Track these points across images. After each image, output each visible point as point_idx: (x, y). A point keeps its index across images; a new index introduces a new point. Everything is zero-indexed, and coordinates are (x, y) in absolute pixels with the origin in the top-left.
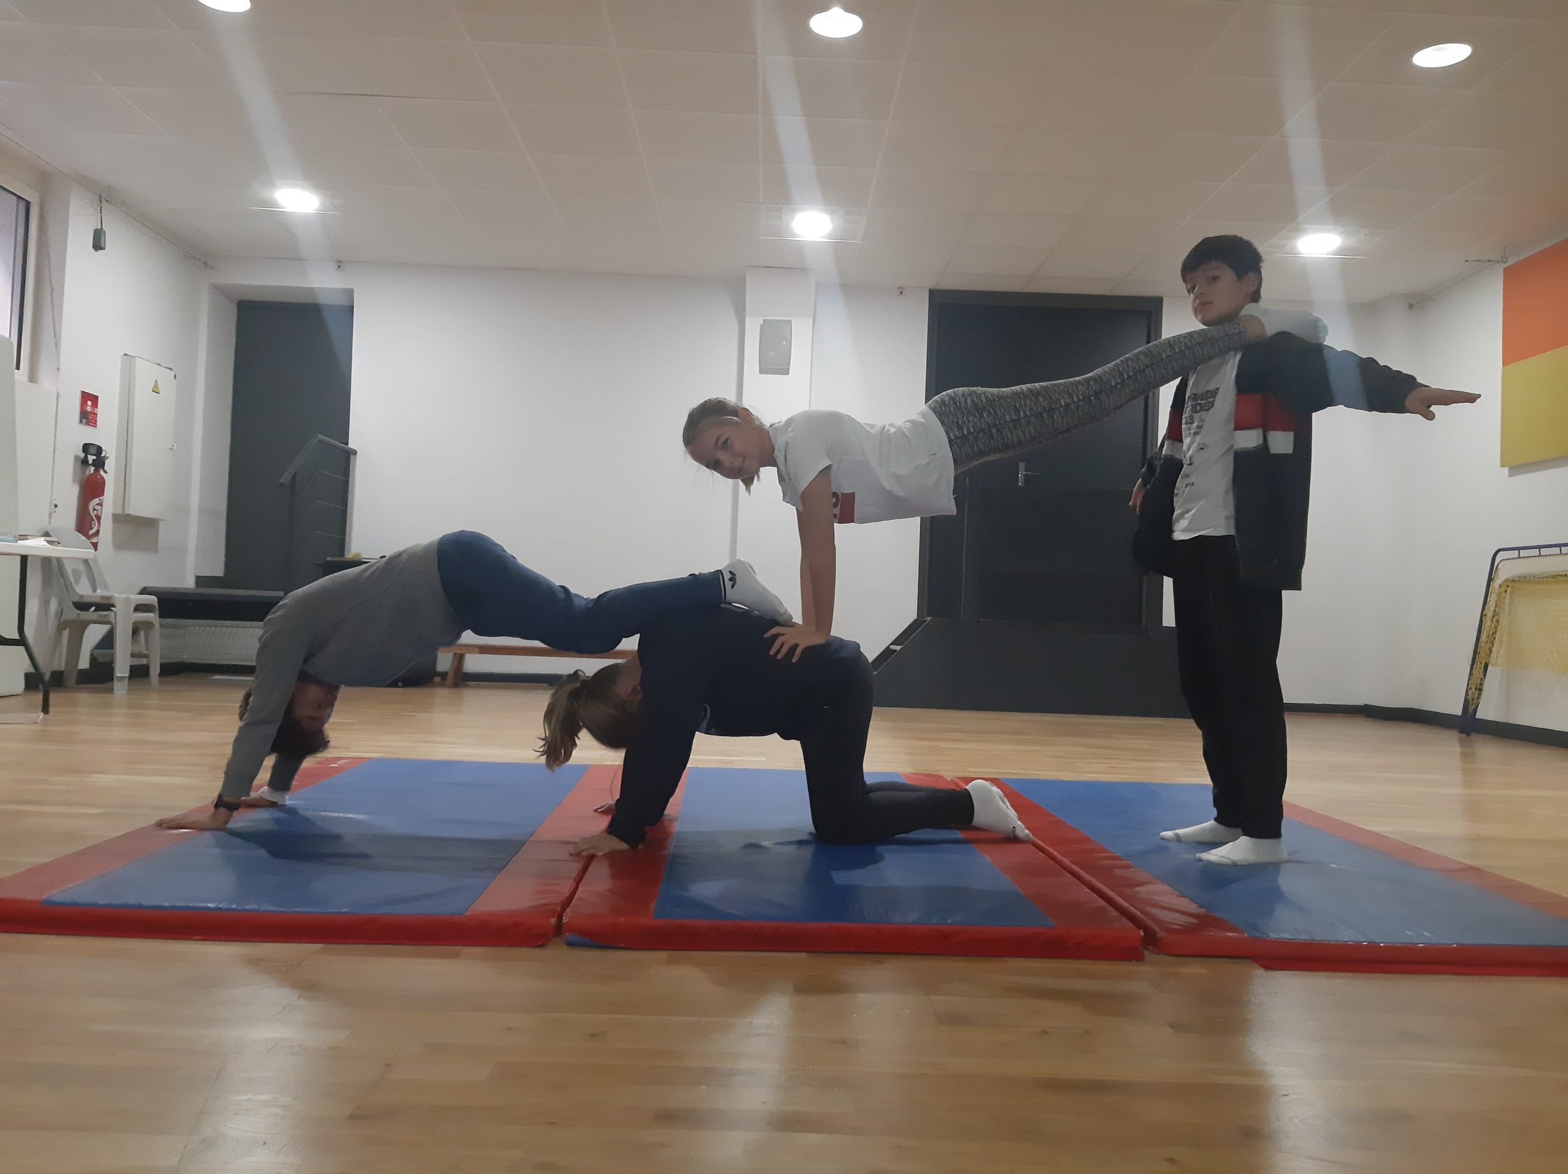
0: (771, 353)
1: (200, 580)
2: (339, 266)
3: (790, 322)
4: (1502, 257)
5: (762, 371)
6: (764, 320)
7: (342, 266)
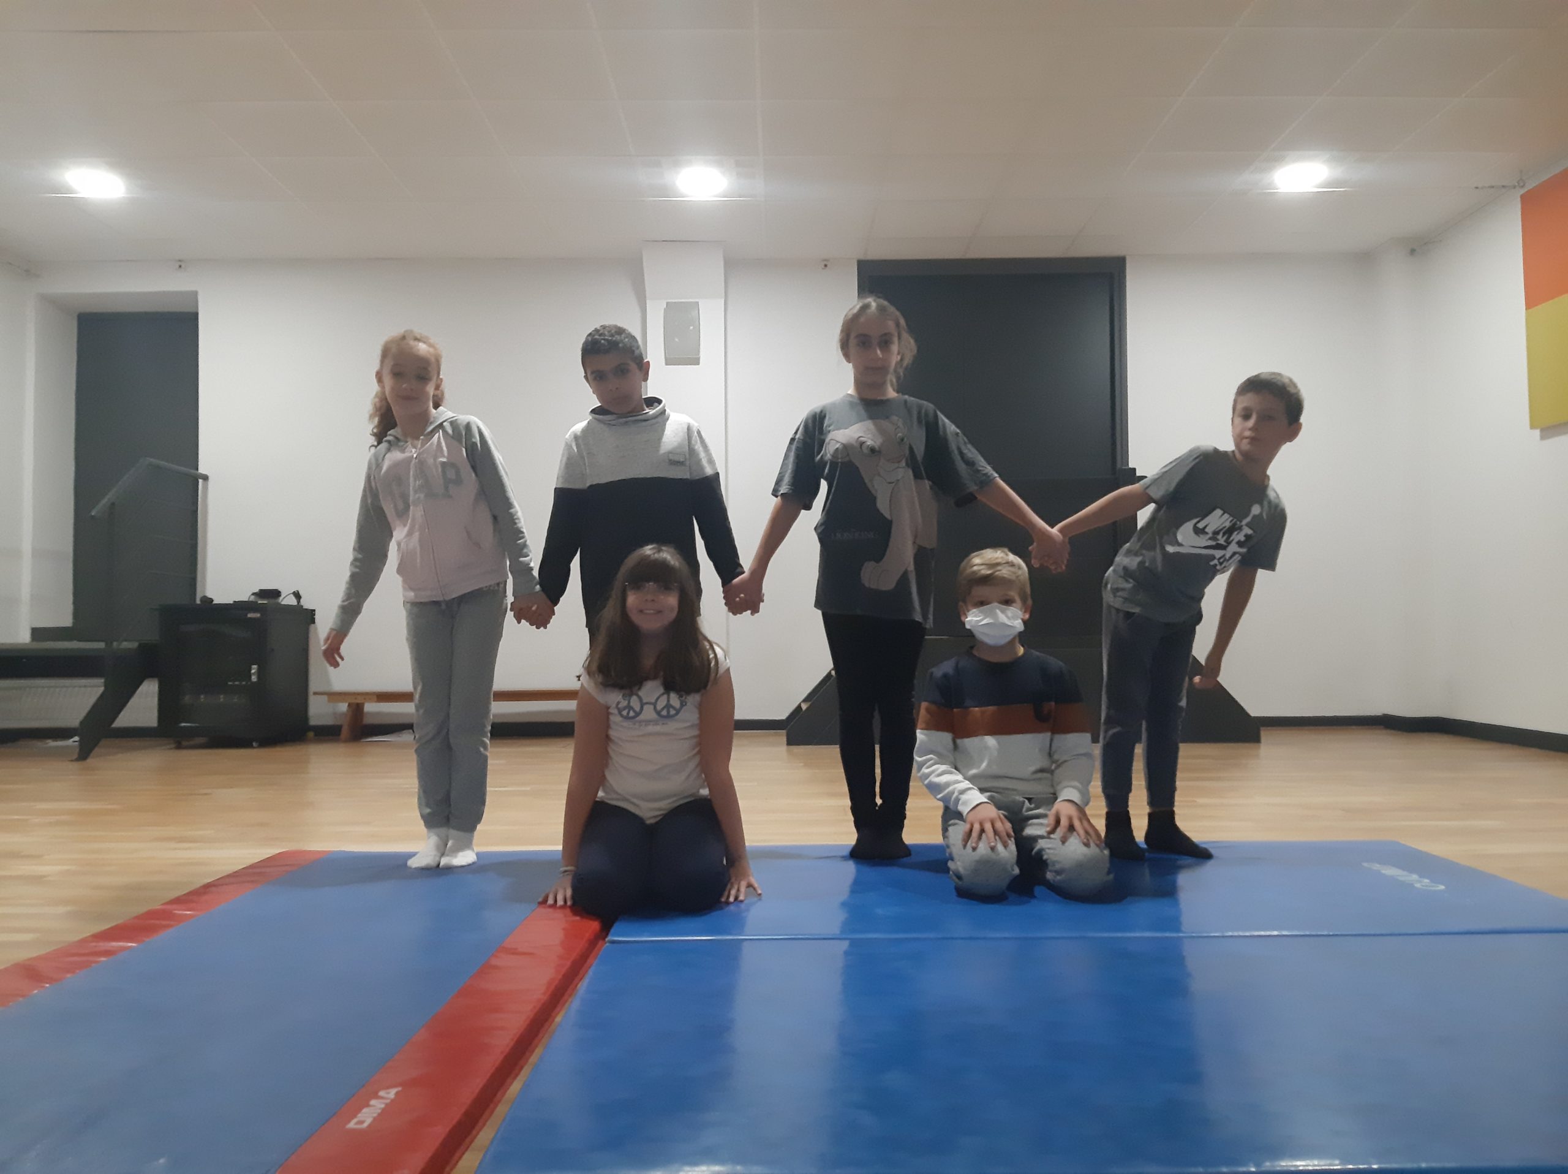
0: (677, 340)
1: (36, 632)
2: (180, 266)
3: (698, 302)
4: (1518, 182)
5: (668, 362)
6: (667, 303)
7: (183, 266)
